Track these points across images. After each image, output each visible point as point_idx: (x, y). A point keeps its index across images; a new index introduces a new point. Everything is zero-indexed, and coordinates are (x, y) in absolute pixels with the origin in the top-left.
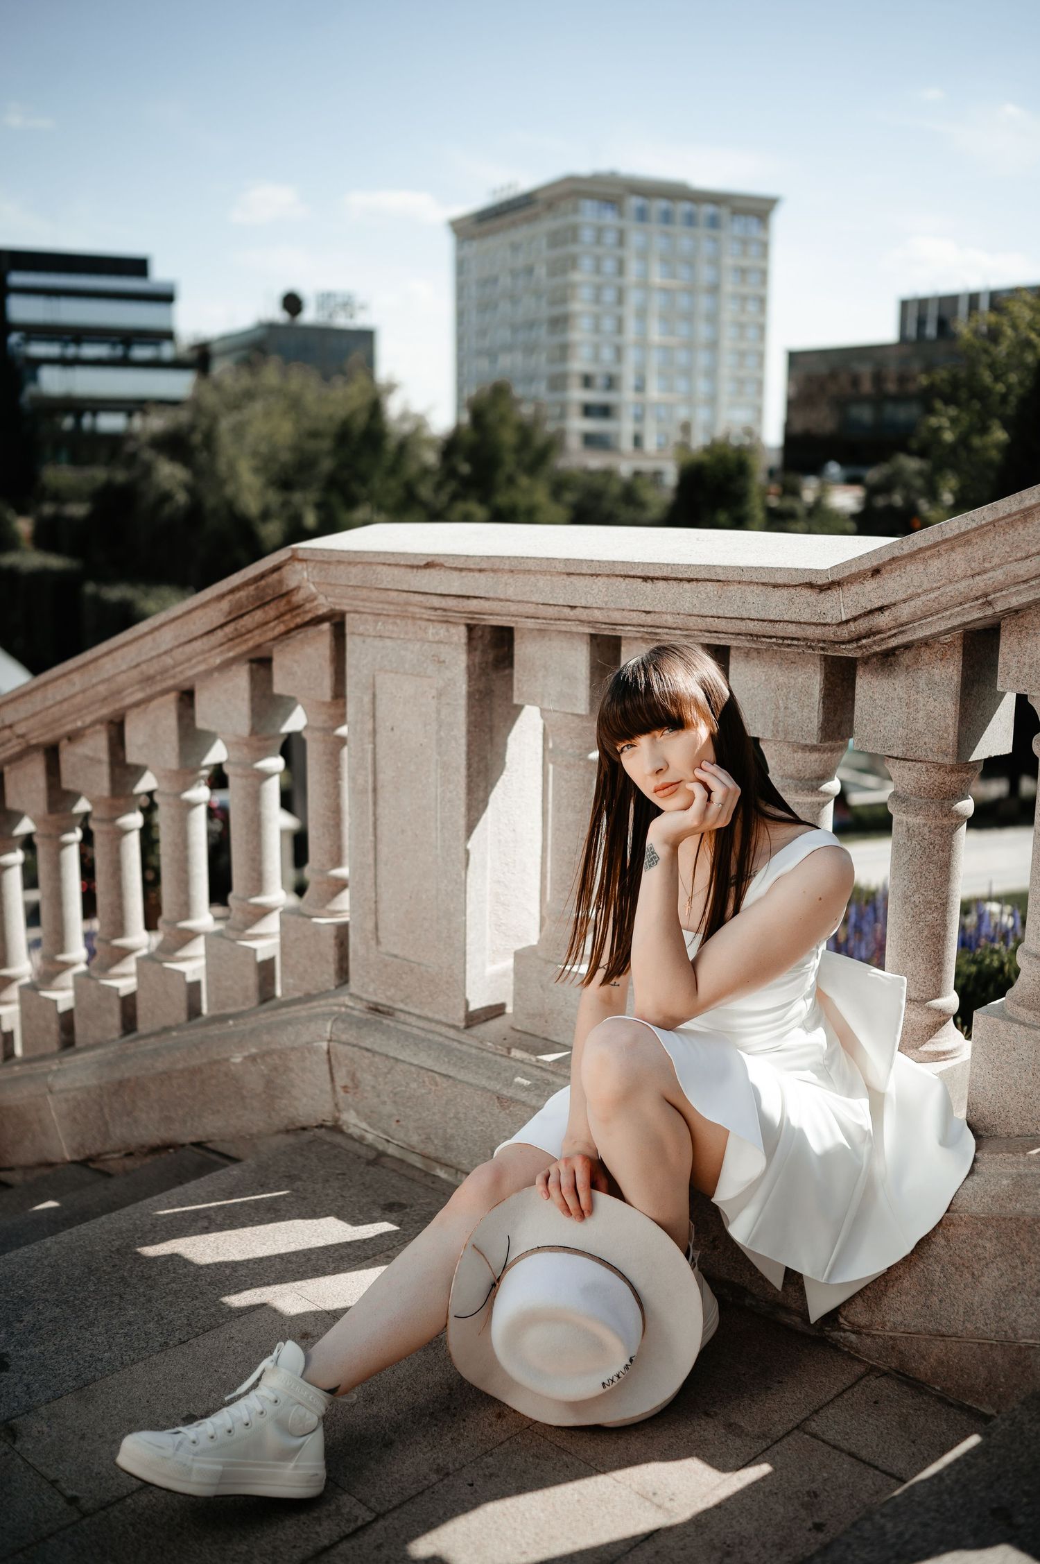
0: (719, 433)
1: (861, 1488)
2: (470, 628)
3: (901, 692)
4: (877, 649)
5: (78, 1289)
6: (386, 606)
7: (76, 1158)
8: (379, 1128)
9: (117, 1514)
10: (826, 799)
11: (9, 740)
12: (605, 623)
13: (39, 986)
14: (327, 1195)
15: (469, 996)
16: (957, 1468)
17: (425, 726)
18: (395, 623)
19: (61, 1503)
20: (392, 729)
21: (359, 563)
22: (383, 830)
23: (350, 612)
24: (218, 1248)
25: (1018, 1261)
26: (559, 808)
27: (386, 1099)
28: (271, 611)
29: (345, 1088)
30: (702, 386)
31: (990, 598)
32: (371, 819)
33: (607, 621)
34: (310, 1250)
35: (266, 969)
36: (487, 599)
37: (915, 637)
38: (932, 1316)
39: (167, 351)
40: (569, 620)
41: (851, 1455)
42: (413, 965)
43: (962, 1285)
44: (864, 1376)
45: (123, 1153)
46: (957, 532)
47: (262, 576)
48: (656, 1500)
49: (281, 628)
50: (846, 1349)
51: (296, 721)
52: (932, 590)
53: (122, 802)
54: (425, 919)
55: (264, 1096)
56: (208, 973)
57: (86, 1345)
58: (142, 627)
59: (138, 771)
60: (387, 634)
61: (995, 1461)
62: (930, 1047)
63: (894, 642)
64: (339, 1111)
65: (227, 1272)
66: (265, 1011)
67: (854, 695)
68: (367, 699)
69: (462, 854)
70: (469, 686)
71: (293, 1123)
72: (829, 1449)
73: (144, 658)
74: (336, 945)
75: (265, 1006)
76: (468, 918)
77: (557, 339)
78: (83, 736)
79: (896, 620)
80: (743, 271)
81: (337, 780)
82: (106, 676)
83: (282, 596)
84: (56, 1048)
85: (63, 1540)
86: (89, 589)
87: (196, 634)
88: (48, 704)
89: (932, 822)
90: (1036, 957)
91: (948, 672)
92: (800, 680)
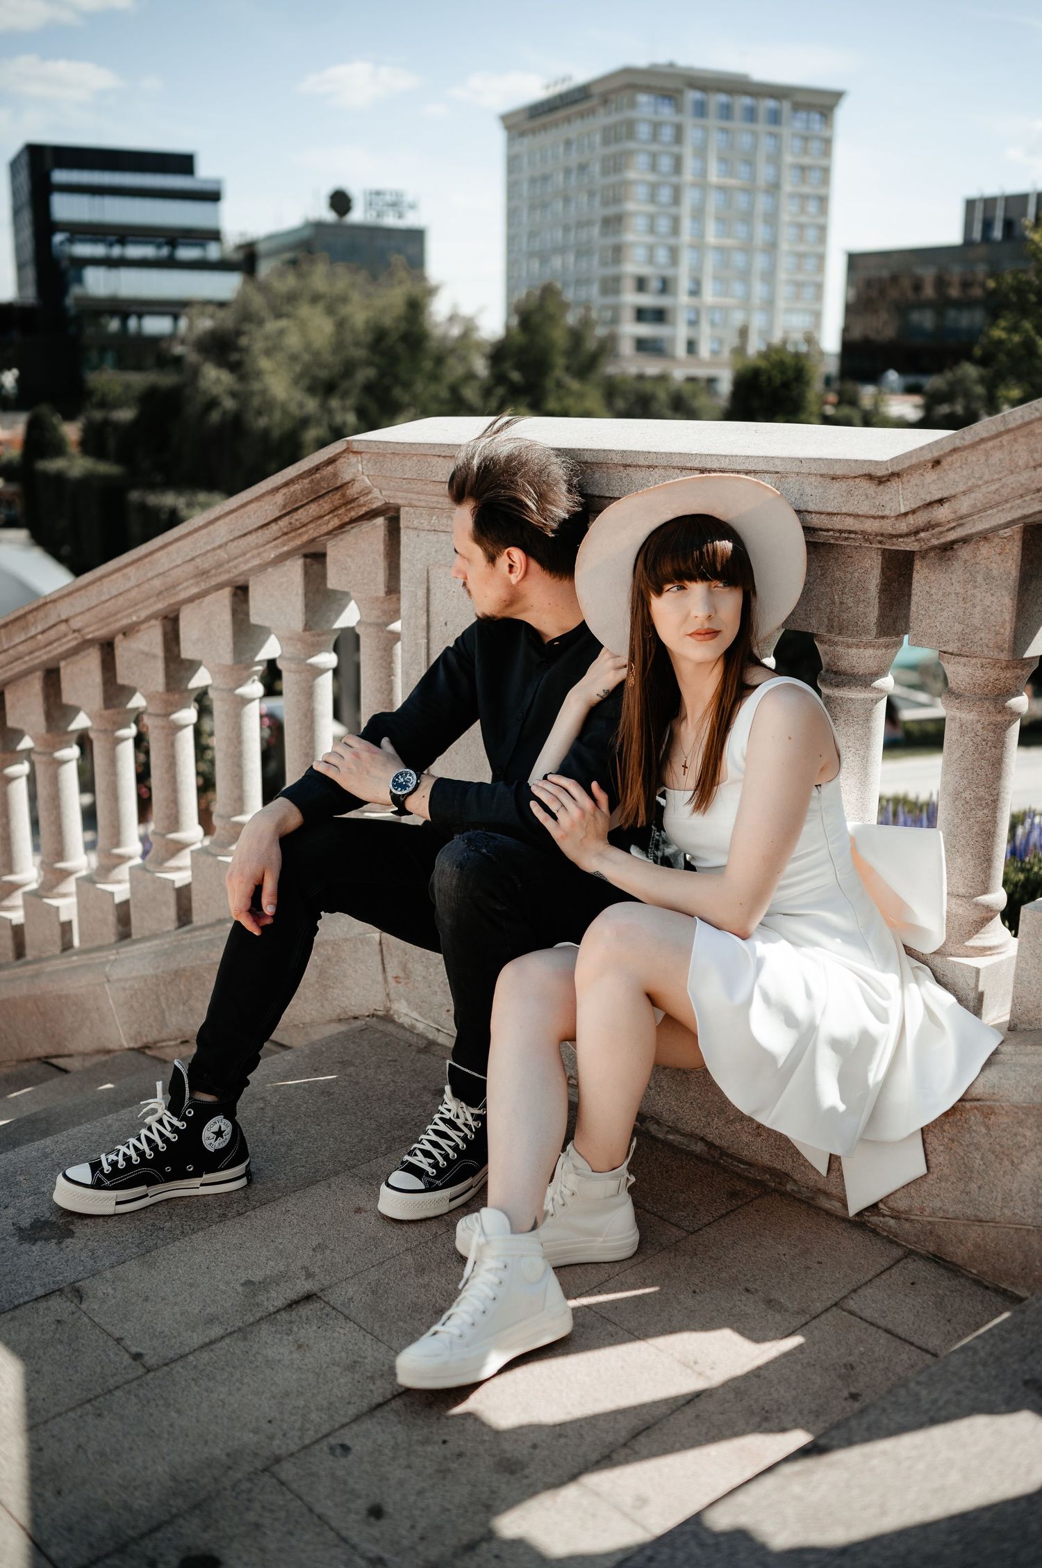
0: (776, 338)
1: (897, 1363)
3: (958, 587)
4: (935, 542)
7: (132, 1045)
8: (430, 1017)
9: (180, 1370)
10: (879, 695)
11: (65, 635)
13: (96, 878)
14: (379, 1080)
19: (127, 1359)
20: (446, 624)
21: (414, 455)
23: (404, 506)
27: (437, 989)
28: (326, 505)
29: (396, 978)
30: (759, 289)
37: (974, 530)
38: (971, 1202)
39: (213, 252)
41: (887, 1331)
43: (1002, 1173)
44: (902, 1259)
45: (180, 1040)
46: (1019, 422)
47: (317, 469)
48: (697, 1368)
49: (336, 522)
50: (885, 1234)
51: (349, 617)
52: (992, 482)
53: (176, 697)
55: (317, 986)
58: (196, 521)
59: (193, 666)
60: (442, 528)
61: (1029, 1336)
62: (976, 941)
63: (952, 536)
64: (390, 1001)
67: (910, 591)
68: (421, 593)
71: (345, 1012)
72: (866, 1325)
73: (199, 552)
77: (610, 241)
78: (138, 631)
79: (955, 512)
80: (803, 169)
81: (390, 676)
82: (161, 571)
83: (337, 489)
84: (113, 939)
85: (129, 1392)
86: (135, 496)
87: (250, 529)
88: (103, 598)
89: (986, 718)
91: (1004, 566)
92: (856, 574)
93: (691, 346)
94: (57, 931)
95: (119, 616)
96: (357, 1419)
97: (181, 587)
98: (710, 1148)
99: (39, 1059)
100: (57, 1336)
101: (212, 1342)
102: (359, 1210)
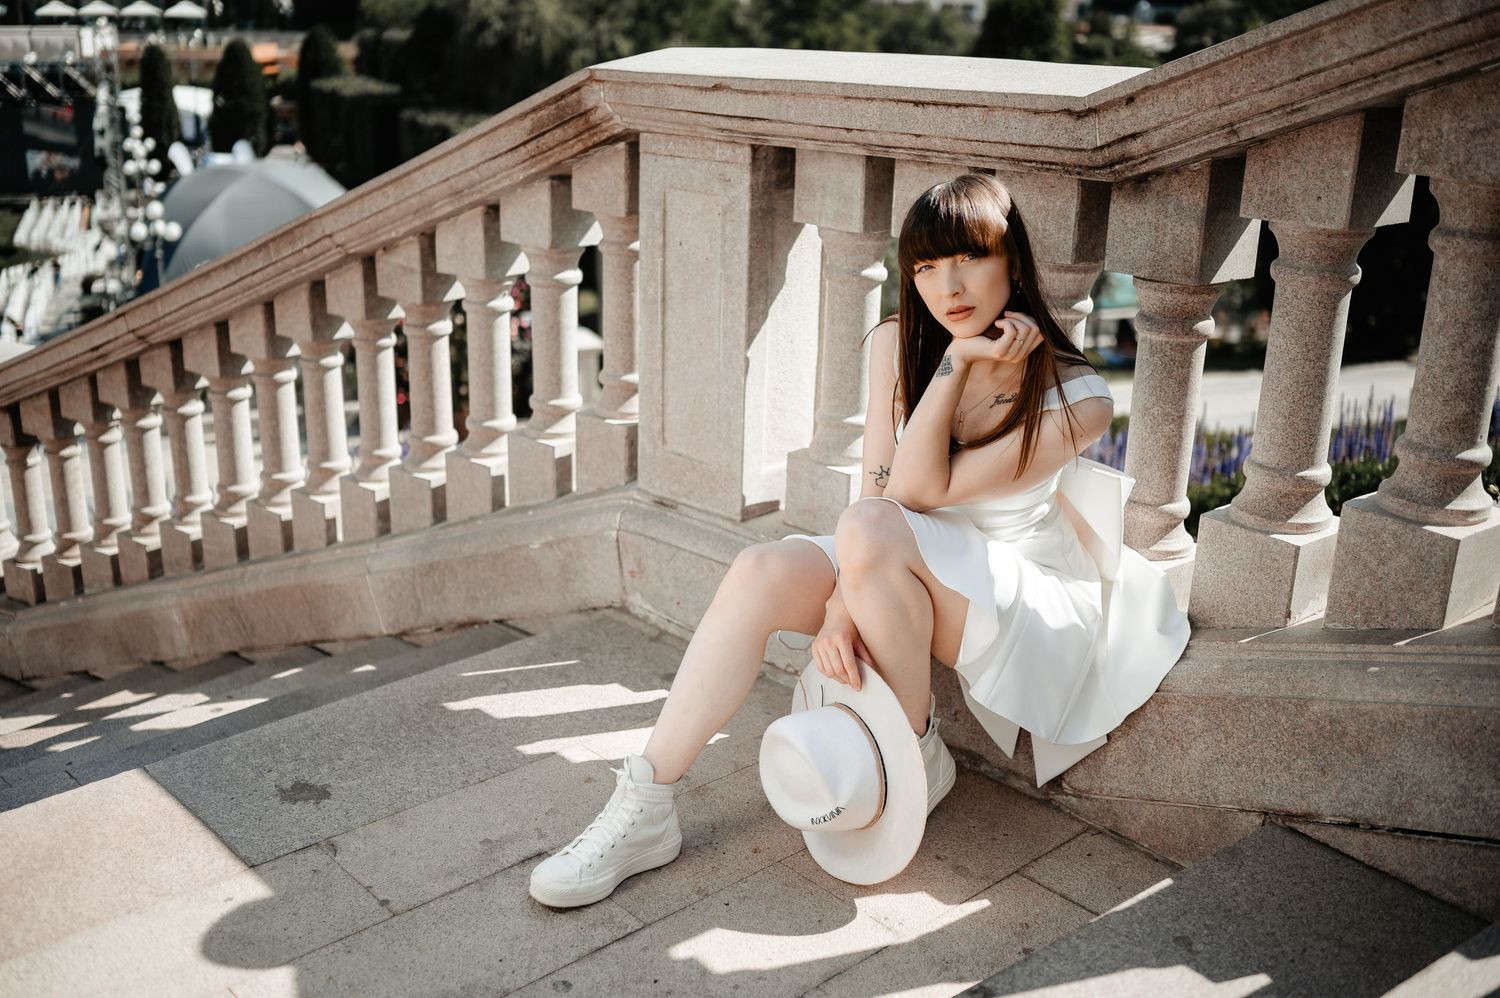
1: (1067, 922)
2: (755, 149)
3: (1151, 217)
4: (1129, 174)
5: (391, 734)
6: (677, 127)
7: (391, 631)
8: (662, 609)
9: (422, 914)
10: (1078, 318)
11: (329, 250)
12: (879, 146)
13: (358, 477)
14: (613, 665)
15: (746, 493)
17: (711, 241)
18: (685, 143)
19: (375, 904)
20: (681, 244)
21: (652, 84)
22: (670, 337)
23: (644, 132)
24: (514, 706)
25: (1222, 736)
26: (833, 322)
27: (668, 583)
28: (570, 130)
29: (632, 572)
31: (1235, 127)
32: (660, 328)
33: (881, 144)
34: (596, 710)
35: (564, 465)
36: (770, 120)
37: (1164, 164)
38: (1145, 782)
40: (845, 142)
41: (1063, 896)
42: (695, 463)
43: (1173, 756)
44: (1081, 833)
45: (434, 628)
46: (1206, 62)
47: (562, 96)
48: (886, 923)
49: (580, 146)
50: (1068, 811)
51: (594, 236)
52: (1181, 118)
53: (433, 309)
54: (707, 421)
55: (559, 579)
56: (511, 468)
57: (398, 780)
58: (450, 144)
59: (448, 281)
60: (677, 154)
61: (1183, 899)
62: (1160, 547)
63: (1145, 169)
64: (626, 593)
65: (522, 725)
66: (562, 503)
67: (1107, 220)
68: (658, 215)
69: (742, 363)
70: (752, 204)
71: (585, 604)
72: (1044, 890)
73: (453, 173)
74: (626, 444)
75: (563, 498)
76: (746, 421)
78: (397, 247)
79: (1147, 147)
81: (630, 292)
82: (418, 190)
83: (581, 115)
84: (373, 533)
85: (376, 933)
86: (407, 114)
87: (501, 151)
88: (365, 215)
89: (1174, 340)
90: (1261, 466)
91: (1193, 198)
92: (1058, 203)
94: (323, 526)
95: (379, 232)
96: (578, 959)
97: (436, 206)
99: (306, 644)
100: (313, 883)
101: (451, 892)
102: (589, 780)
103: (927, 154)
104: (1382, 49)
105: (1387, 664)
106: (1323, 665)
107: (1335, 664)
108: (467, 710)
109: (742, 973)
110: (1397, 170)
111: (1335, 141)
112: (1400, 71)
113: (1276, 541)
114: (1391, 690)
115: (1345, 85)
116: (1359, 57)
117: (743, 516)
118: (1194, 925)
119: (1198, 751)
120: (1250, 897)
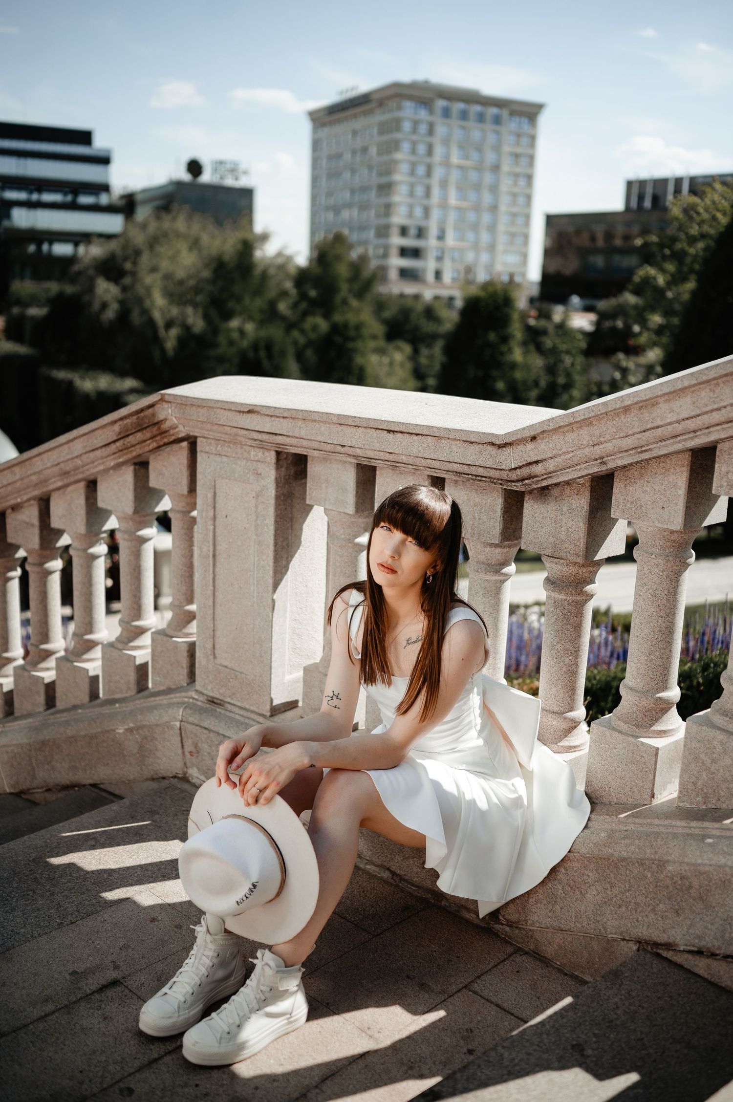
1: (501, 1027)
2: (278, 453)
3: (551, 513)
4: (536, 486)
6: (223, 436)
7: (13, 791)
9: (23, 1035)
10: (505, 578)
12: (365, 458)
14: (175, 825)
15: (273, 696)
16: (555, 1018)
17: (248, 516)
18: (229, 446)
20: (226, 517)
21: (205, 406)
22: (219, 582)
23: (200, 437)
24: (100, 860)
25: (608, 886)
26: (335, 575)
28: (147, 434)
29: (191, 752)
30: (485, 237)
31: (604, 460)
32: (211, 576)
33: (366, 456)
34: (161, 862)
35: (142, 670)
36: (288, 436)
37: (560, 480)
38: (556, 917)
39: (104, 199)
40: (341, 453)
41: (498, 1006)
42: (237, 673)
43: (575, 899)
44: (513, 954)
45: (45, 789)
47: (142, 410)
48: (369, 1032)
49: (154, 445)
50: (503, 937)
51: (165, 505)
52: (568, 452)
53: (48, 552)
54: (245, 643)
55: (138, 755)
56: (103, 671)
57: (9, 923)
59: (59, 533)
60: (224, 453)
61: (579, 1014)
62: (565, 743)
63: (546, 483)
64: (187, 767)
65: (105, 876)
66: (139, 699)
67: (522, 514)
68: (210, 495)
69: (270, 602)
70: (277, 492)
71: (157, 774)
72: (484, 1001)
73: (62, 459)
74: (188, 656)
75: (140, 695)
76: (273, 644)
77: (383, 200)
78: (22, 507)
79: (546, 469)
80: (517, 156)
83: (155, 424)
86: (44, 370)
87: (97, 446)
89: (570, 598)
90: (631, 689)
91: (581, 503)
92: (489, 501)
93: (438, 275)
95: (9, 498)
96: (140, 1069)
97: (50, 481)
98: (393, 875)
101: (46, 1015)
102: (153, 920)
103: (397, 465)
104: (699, 415)
105: (718, 837)
106: (675, 836)
107: (683, 835)
108: (64, 864)
109: (261, 1077)
110: (713, 492)
111: (672, 470)
112: (711, 429)
113: (643, 744)
114: (721, 857)
115: (676, 436)
116: (684, 420)
117: (271, 713)
118: (586, 1034)
119: (592, 895)
120: (627, 1010)
